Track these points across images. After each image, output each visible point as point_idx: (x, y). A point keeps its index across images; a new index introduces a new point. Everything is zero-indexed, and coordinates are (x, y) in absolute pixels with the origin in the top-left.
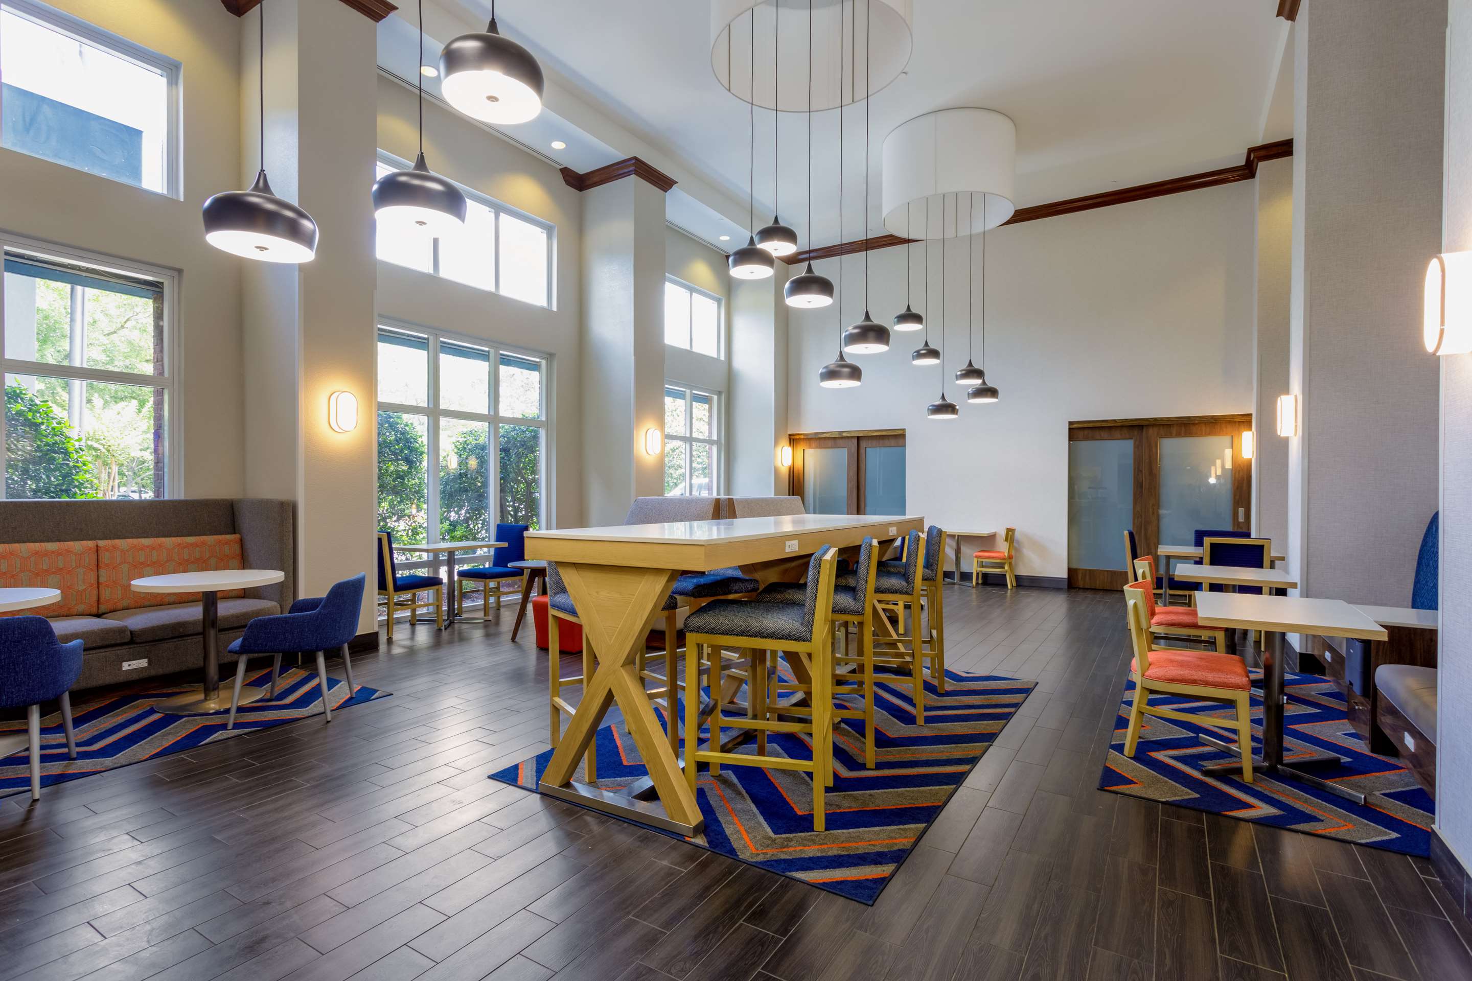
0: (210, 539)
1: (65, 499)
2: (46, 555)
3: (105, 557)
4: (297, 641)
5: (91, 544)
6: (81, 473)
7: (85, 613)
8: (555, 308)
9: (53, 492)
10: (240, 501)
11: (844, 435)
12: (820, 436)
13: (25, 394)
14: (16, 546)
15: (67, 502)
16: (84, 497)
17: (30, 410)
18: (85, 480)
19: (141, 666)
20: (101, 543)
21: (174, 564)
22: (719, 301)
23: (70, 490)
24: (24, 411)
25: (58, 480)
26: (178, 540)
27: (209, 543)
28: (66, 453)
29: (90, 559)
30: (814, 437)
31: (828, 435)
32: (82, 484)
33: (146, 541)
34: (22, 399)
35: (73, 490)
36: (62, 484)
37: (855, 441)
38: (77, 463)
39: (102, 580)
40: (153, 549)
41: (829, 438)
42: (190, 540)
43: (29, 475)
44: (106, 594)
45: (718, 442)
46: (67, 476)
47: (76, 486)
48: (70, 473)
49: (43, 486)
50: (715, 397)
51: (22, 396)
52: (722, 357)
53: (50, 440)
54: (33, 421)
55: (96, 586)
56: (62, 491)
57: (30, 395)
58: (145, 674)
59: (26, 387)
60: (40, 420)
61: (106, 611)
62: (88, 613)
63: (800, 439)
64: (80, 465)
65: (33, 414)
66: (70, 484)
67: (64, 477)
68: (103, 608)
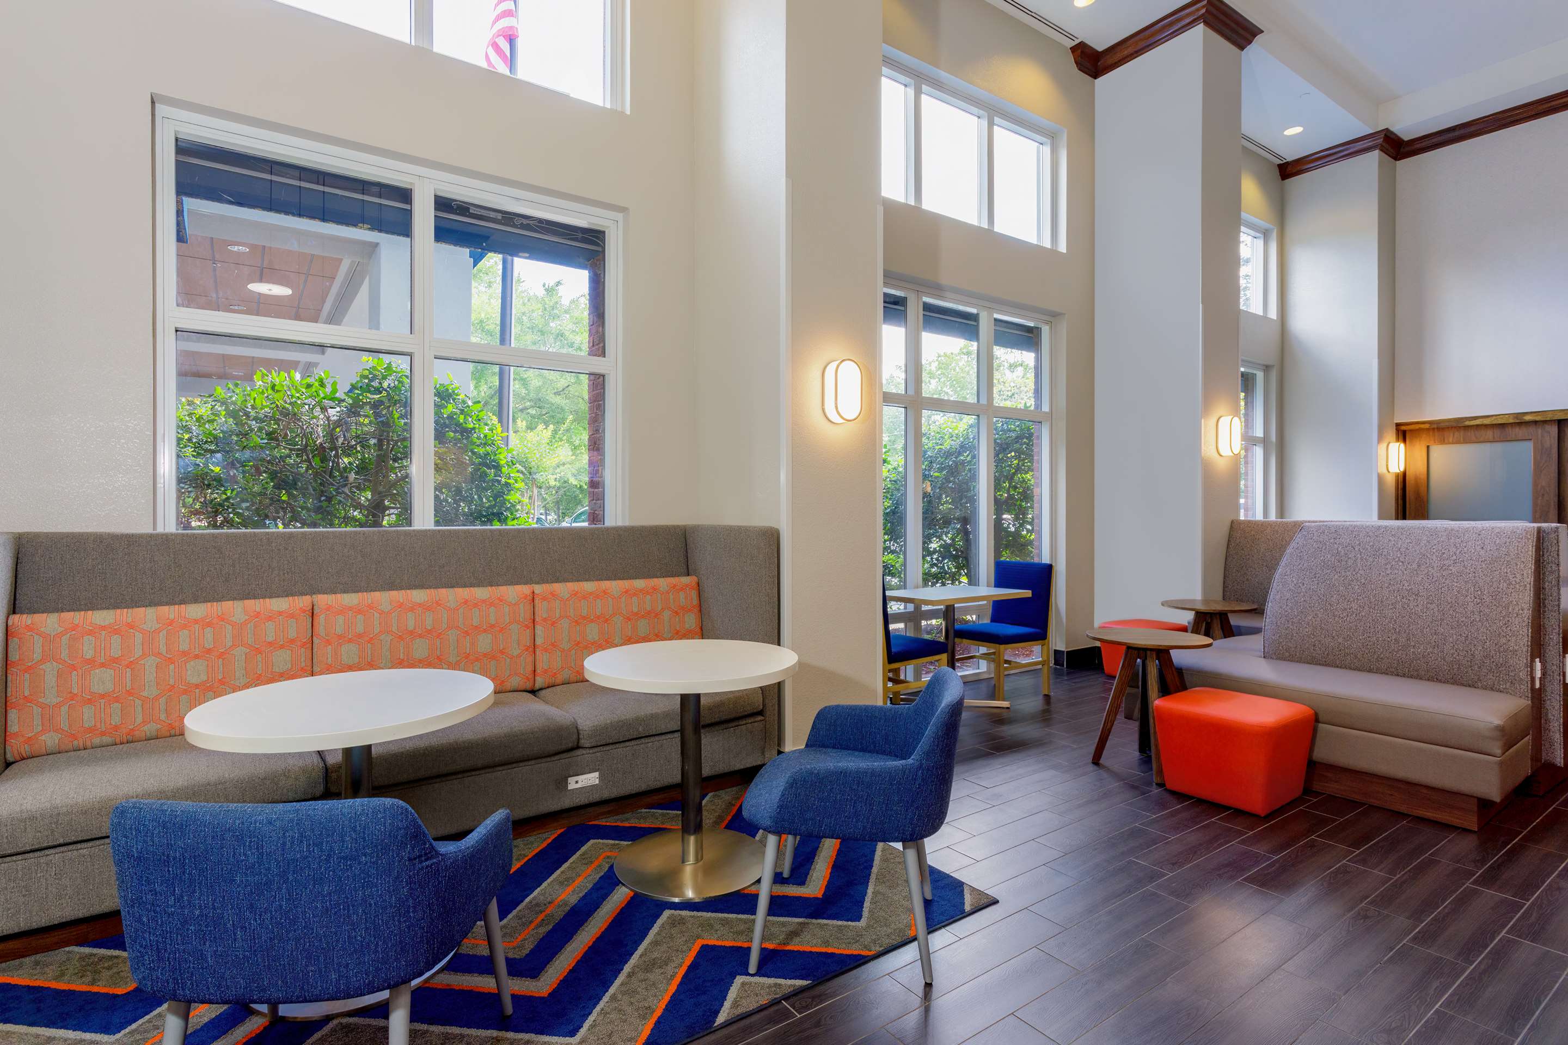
0: (663, 583)
1: (497, 526)
2: (476, 605)
3: (542, 610)
4: (877, 821)
5: (525, 589)
6: (512, 492)
7: (519, 689)
8: (1063, 248)
9: (485, 516)
10: (695, 529)
11: (1528, 418)
12: (1467, 423)
13: (457, 395)
14: (443, 592)
15: (499, 530)
16: (515, 522)
17: (462, 412)
18: (517, 501)
19: (590, 783)
20: (538, 589)
21: (622, 618)
22: (1266, 234)
23: (502, 514)
24: (456, 414)
25: (489, 501)
26: (625, 584)
27: (661, 589)
28: (498, 467)
29: (524, 612)
30: (1454, 424)
31: (1487, 421)
32: (514, 506)
33: (589, 586)
34: (454, 400)
35: (505, 513)
36: (494, 506)
37: (1554, 430)
38: (509, 479)
39: (539, 641)
40: (597, 597)
41: (1486, 426)
42: (639, 584)
43: (461, 496)
44: (543, 661)
45: (1265, 441)
46: (498, 495)
47: (507, 509)
48: (502, 492)
49: (475, 509)
50: (1260, 375)
51: (455, 396)
52: (1273, 314)
53: (481, 451)
54: (464, 425)
55: (531, 649)
56: (493, 514)
57: (462, 396)
58: (596, 797)
59: (457, 385)
60: (471, 426)
61: (544, 686)
62: (522, 689)
63: (1420, 430)
64: (511, 481)
65: (465, 417)
66: (502, 506)
67: (496, 497)
68: (540, 682)
